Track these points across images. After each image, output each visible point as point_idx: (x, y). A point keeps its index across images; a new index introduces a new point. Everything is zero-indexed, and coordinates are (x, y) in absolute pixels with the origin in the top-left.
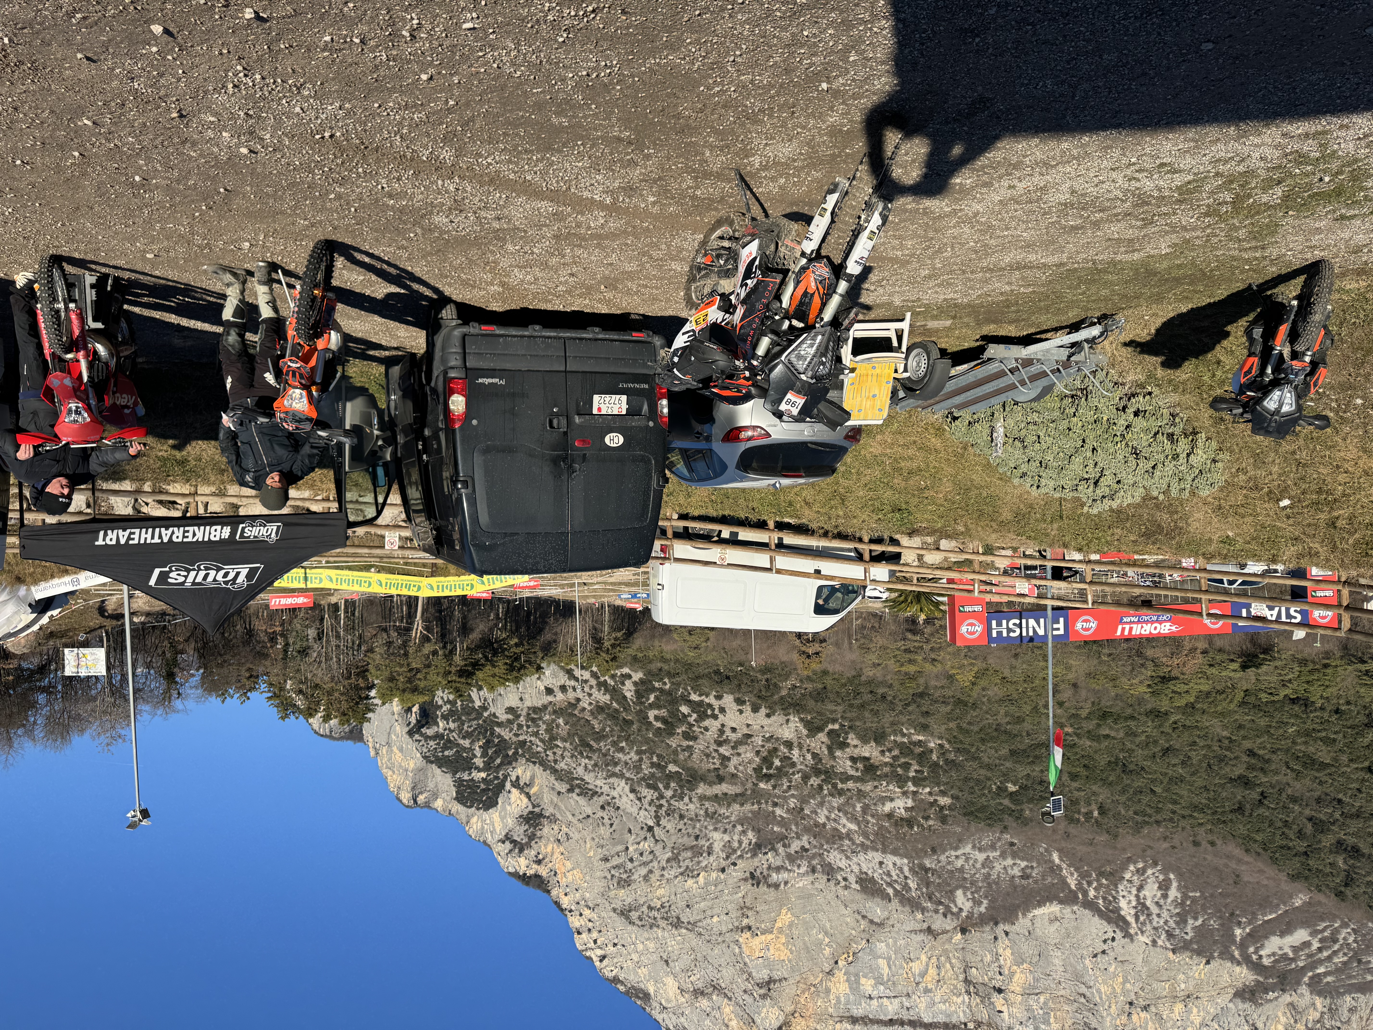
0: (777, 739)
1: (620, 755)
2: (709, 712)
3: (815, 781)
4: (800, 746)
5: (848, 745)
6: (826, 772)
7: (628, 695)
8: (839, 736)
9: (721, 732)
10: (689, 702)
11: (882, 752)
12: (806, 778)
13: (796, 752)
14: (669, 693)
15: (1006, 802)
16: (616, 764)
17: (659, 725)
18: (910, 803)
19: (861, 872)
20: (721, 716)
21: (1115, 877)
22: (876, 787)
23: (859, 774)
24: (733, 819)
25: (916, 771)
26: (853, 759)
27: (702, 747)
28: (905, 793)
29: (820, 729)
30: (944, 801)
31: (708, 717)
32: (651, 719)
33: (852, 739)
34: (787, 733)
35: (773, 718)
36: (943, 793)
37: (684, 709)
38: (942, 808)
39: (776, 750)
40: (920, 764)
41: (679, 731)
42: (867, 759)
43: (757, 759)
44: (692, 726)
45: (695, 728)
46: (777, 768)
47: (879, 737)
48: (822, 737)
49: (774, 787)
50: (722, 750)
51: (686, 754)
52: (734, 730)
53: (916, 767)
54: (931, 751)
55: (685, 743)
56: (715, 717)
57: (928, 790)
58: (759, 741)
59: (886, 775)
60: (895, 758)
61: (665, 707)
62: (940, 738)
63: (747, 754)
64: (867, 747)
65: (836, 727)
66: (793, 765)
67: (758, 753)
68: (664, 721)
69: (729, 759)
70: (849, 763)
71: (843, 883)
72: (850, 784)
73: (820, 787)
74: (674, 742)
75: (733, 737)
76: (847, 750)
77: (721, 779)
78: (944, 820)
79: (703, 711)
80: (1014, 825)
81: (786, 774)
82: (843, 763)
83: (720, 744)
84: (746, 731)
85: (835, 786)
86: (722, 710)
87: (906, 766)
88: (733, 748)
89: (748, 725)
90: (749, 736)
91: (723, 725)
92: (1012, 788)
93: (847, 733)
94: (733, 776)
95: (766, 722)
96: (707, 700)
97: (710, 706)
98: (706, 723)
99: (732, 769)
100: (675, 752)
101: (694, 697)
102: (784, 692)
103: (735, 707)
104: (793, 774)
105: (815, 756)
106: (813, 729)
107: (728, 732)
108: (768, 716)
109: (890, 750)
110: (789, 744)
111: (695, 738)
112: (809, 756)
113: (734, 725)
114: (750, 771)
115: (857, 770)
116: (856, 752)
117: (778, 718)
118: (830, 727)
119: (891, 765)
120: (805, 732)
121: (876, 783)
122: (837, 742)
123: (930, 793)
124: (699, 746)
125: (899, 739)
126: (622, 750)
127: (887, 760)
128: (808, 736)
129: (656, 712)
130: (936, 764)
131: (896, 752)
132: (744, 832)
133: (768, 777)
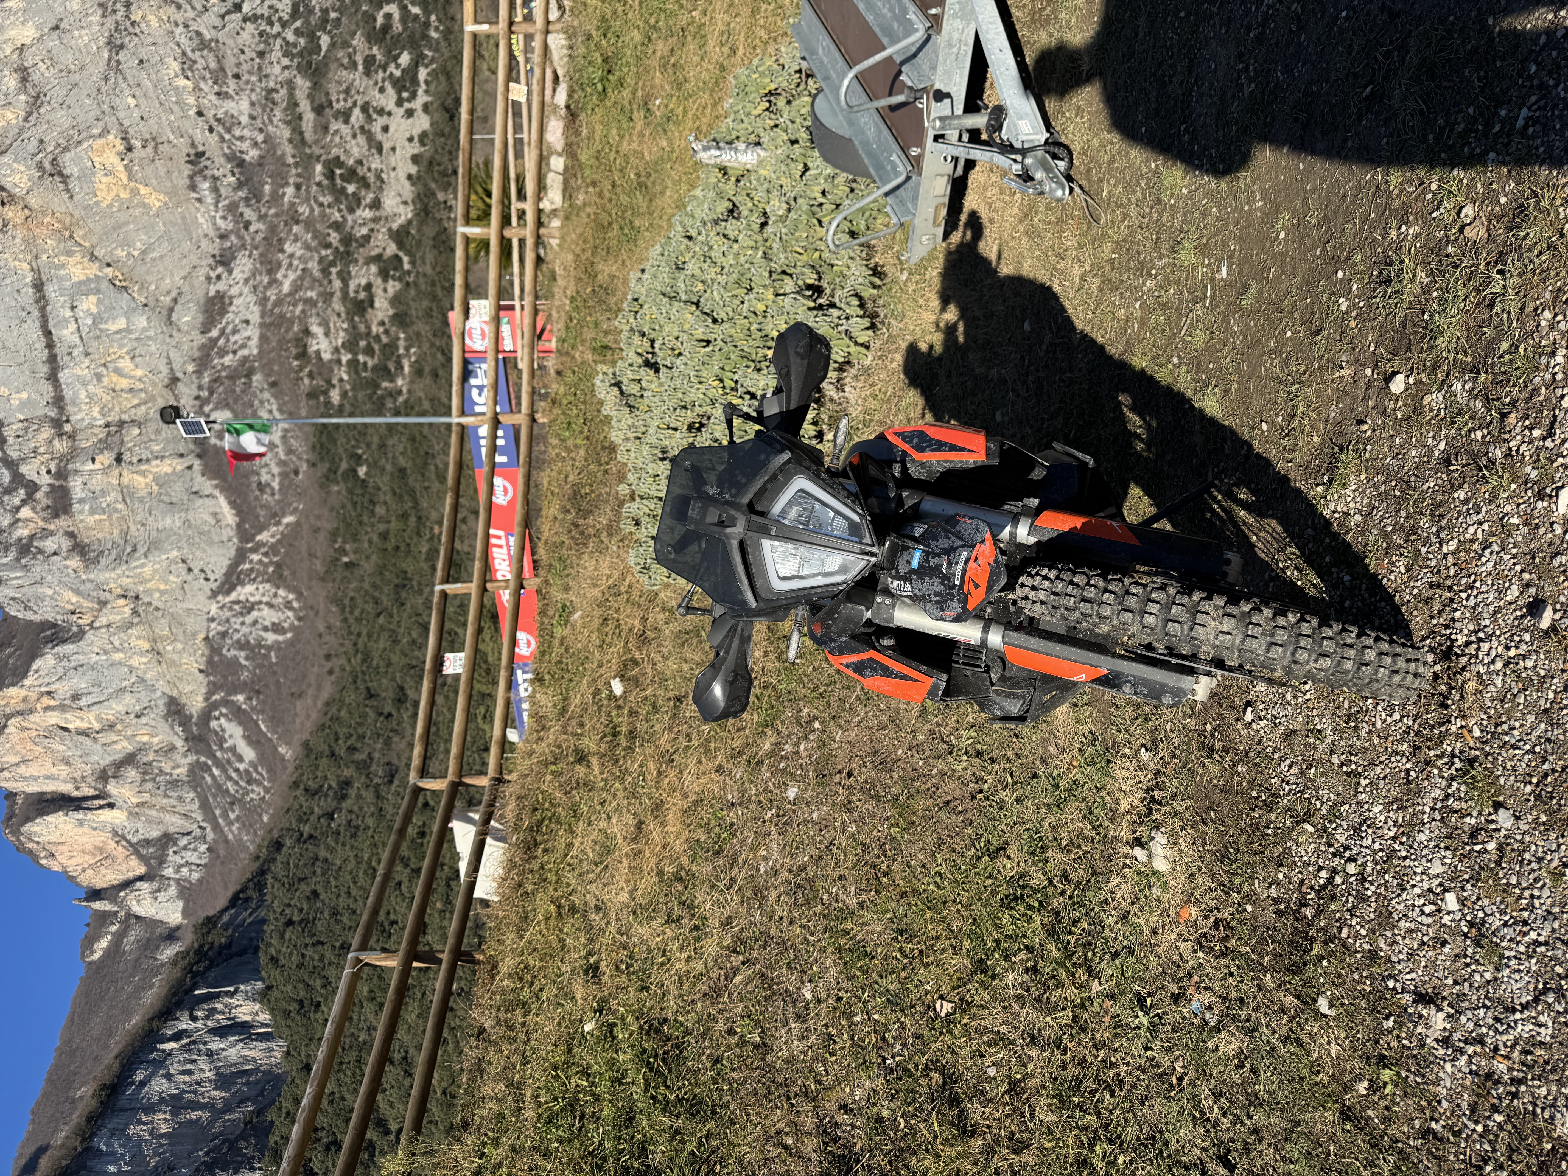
0: (381, 189)
2: (405, 95)
3: (334, 237)
4: (376, 220)
5: (385, 280)
6: (348, 253)
8: (395, 269)
9: (381, 112)
10: (415, 66)
11: (382, 323)
12: (337, 226)
13: (368, 214)
14: (425, 36)
15: (344, 465)
17: (380, 20)
18: (326, 356)
19: (231, 298)
20: (401, 111)
21: (278, 579)
22: (339, 315)
23: (352, 295)
24: (270, 128)
25: (365, 363)
26: (368, 287)
27: (357, 83)
28: (336, 350)
29: (401, 245)
30: (335, 396)
31: (399, 93)
33: (393, 287)
34: (390, 203)
35: (407, 183)
36: (344, 394)
37: (405, 59)
38: (326, 393)
39: (367, 186)
40: (375, 368)
41: (375, 50)
42: (372, 305)
43: (351, 162)
44: (384, 68)
45: (381, 74)
46: (344, 189)
47: (401, 319)
48: (392, 249)
49: (319, 184)
50: (357, 112)
51: (346, 61)
52: (386, 129)
53: (370, 364)
54: (392, 381)
55: (359, 59)
56: (399, 103)
57: (345, 377)
58: (376, 164)
59: (355, 327)
60: (377, 338)
61: (405, 29)
62: (409, 391)
63: (357, 148)
64: (386, 304)
65: (407, 266)
66: (351, 210)
67: (360, 162)
68: (387, 27)
69: (346, 122)
70: (364, 282)
72: (337, 284)
73: (328, 246)
74: (358, 41)
75: (376, 128)
76: (379, 281)
77: (319, 110)
78: (312, 395)
79: (405, 85)
80: (319, 474)
81: (338, 201)
82: (362, 275)
83: (365, 108)
84: (386, 146)
85: (333, 264)
86: (410, 113)
87: (369, 351)
88: (362, 128)
89: (393, 149)
90: (380, 149)
92: (362, 471)
93: (400, 279)
94: (326, 128)
95: (402, 174)
96: (420, 92)
97: (413, 96)
98: (390, 90)
99: (334, 126)
100: (346, 44)
101: (423, 74)
102: (441, 196)
103: (416, 132)
104: (340, 210)
105: (367, 238)
106: (400, 236)
107: (381, 121)
108: (410, 177)
109: (386, 332)
110: (376, 204)
111: (367, 73)
112: (364, 231)
113: (391, 129)
114: (335, 151)
115: (357, 292)
116: (378, 291)
117: (408, 190)
118: (406, 259)
119: (368, 334)
120: (395, 226)
121: (343, 315)
122: (387, 268)
123: (341, 380)
124: (357, 78)
125: (401, 343)
127: (374, 329)
128: (390, 229)
129: (396, 16)
130: (377, 386)
131: (385, 339)
132: (255, 144)
133: (330, 175)
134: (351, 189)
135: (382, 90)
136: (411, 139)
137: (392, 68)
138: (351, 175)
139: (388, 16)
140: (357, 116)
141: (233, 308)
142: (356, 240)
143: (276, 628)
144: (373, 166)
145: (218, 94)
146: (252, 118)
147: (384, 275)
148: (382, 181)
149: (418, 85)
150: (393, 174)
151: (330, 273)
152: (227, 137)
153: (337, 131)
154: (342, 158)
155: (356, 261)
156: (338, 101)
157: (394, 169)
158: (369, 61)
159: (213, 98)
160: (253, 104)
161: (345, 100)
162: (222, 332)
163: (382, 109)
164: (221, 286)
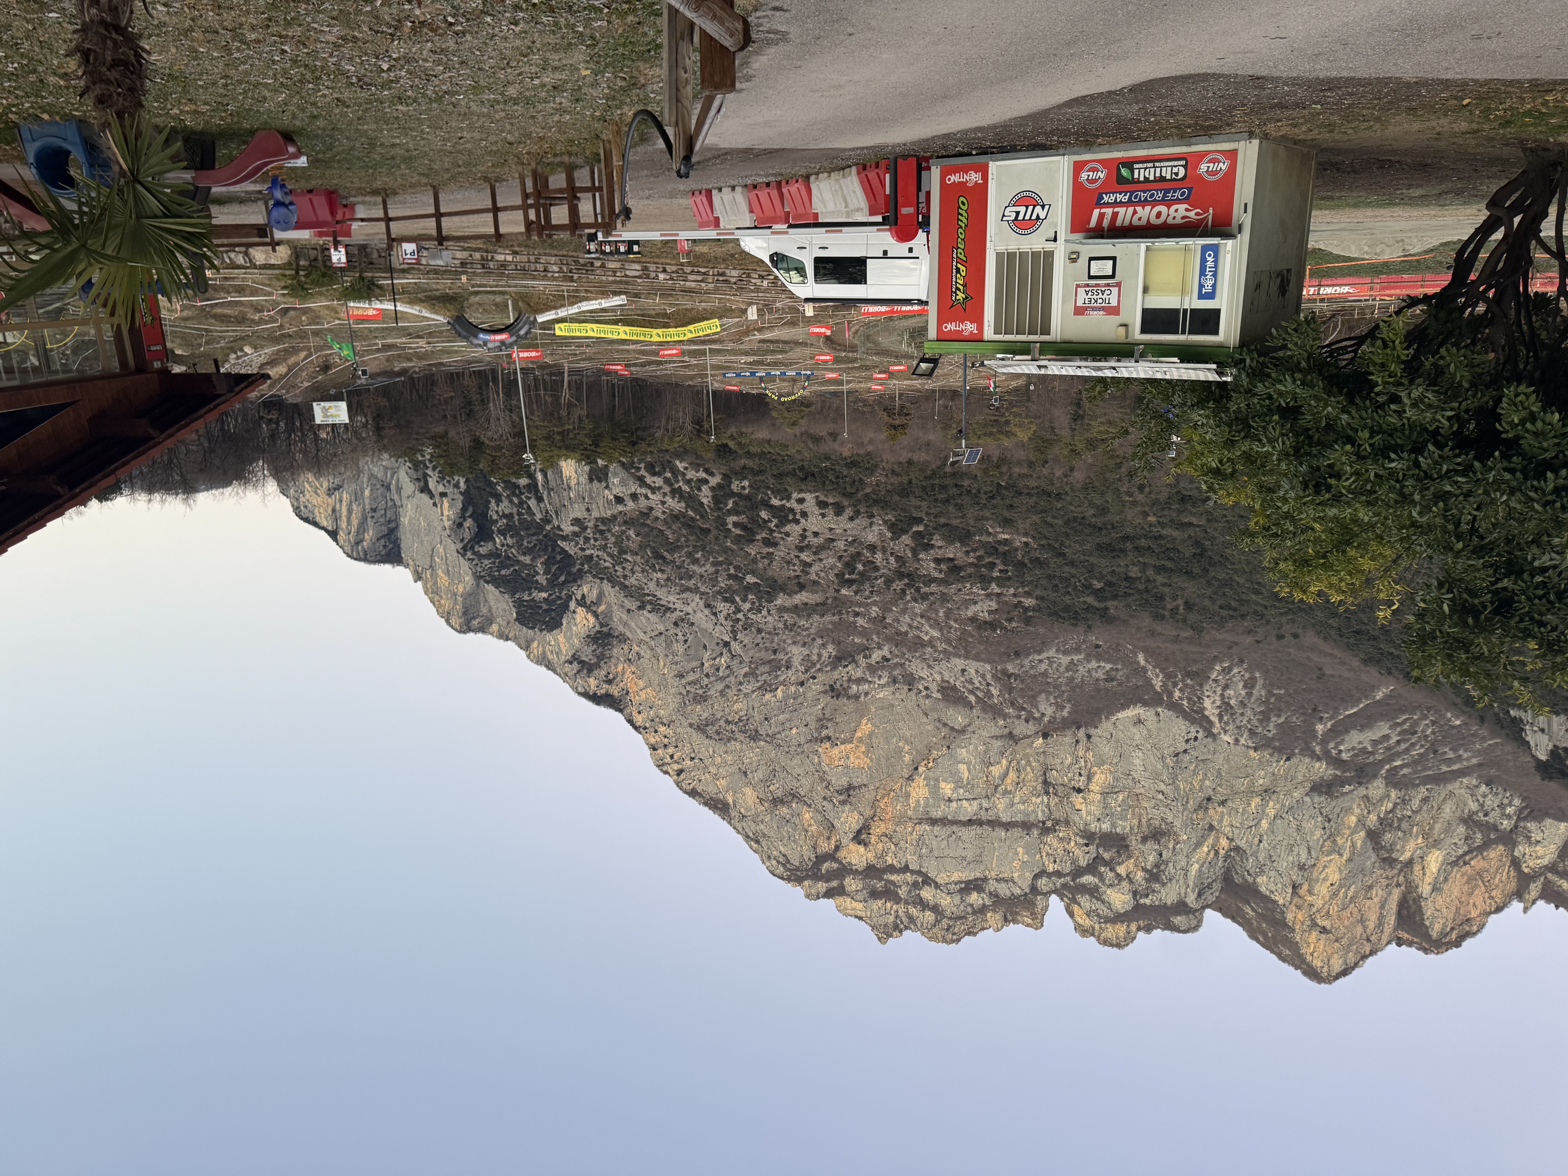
0: (861, 543)
1: (695, 568)
2: (791, 517)
3: (898, 585)
4: (884, 551)
5: (933, 546)
6: (909, 575)
7: (705, 501)
8: (923, 537)
9: (803, 537)
10: (771, 508)
12: (888, 582)
13: (879, 556)
14: (748, 498)
15: (1090, 600)
16: (690, 577)
17: (738, 532)
18: (994, 605)
19: (943, 681)
20: (803, 521)
21: (1200, 677)
22: (960, 590)
23: (942, 576)
24: (812, 631)
25: (1001, 571)
26: (938, 561)
28: (988, 596)
29: (904, 531)
30: (1029, 602)
31: (789, 522)
32: (730, 526)
33: (937, 541)
34: (871, 537)
35: (857, 521)
36: (1028, 594)
37: (764, 514)
38: (1026, 609)
40: (1004, 563)
41: (758, 537)
42: (952, 560)
43: (839, 565)
44: (771, 531)
45: (775, 534)
46: (860, 573)
47: (963, 536)
48: (906, 539)
49: (856, 593)
50: (804, 556)
51: (766, 561)
52: (816, 534)
53: (1001, 567)
54: (1016, 550)
56: (797, 522)
57: (1012, 591)
58: (841, 545)
59: (970, 576)
60: (979, 558)
61: (744, 513)
62: (1026, 534)
64: (951, 548)
65: (921, 528)
66: (877, 569)
67: (840, 557)
68: (743, 527)
69: (810, 565)
70: (932, 565)
71: (924, 693)
72: (934, 588)
73: (903, 591)
74: (752, 550)
75: (815, 541)
76: (932, 552)
77: (802, 587)
78: (1028, 621)
79: (784, 516)
80: (1098, 623)
82: (927, 565)
83: (801, 549)
85: (918, 590)
86: (804, 514)
88: (815, 553)
89: (831, 529)
91: (805, 530)
92: (1098, 585)
93: (932, 534)
94: (815, 583)
95: (849, 526)
96: (788, 505)
97: (792, 510)
98: (788, 528)
99: (813, 577)
100: (755, 561)
101: (776, 502)
102: (868, 490)
103: (817, 511)
104: (876, 578)
105: (899, 559)
106: (897, 530)
108: (851, 519)
109: (974, 550)
110: (872, 548)
111: (775, 545)
112: (892, 560)
113: (815, 530)
114: (832, 577)
115: (941, 571)
116: (940, 554)
117: (862, 521)
118: (915, 529)
120: (889, 535)
121: (960, 586)
122: (922, 543)
123: (1015, 595)
124: (780, 553)
125: (984, 538)
126: (696, 561)
127: (972, 560)
128: (892, 539)
129: (735, 518)
131: (980, 553)
132: (824, 645)
133: (850, 582)
134: (860, 567)
135: (788, 534)
136: (823, 515)
137: (772, 525)
138: (850, 566)
139: (735, 524)
140: (805, 556)
141: (951, 681)
142: (900, 567)
143: (1249, 685)
144: (843, 548)
145: (788, 668)
146: (804, 644)
147: (928, 547)
148: (854, 541)
149: (783, 506)
150: (849, 532)
151: (925, 593)
152: (818, 666)
153: (817, 575)
154: (836, 571)
155: (917, 569)
156: (795, 571)
157: (845, 530)
158: (768, 542)
159: (790, 673)
160: (794, 643)
161: (794, 565)
162: (971, 692)
163: (801, 535)
164: (934, 687)
